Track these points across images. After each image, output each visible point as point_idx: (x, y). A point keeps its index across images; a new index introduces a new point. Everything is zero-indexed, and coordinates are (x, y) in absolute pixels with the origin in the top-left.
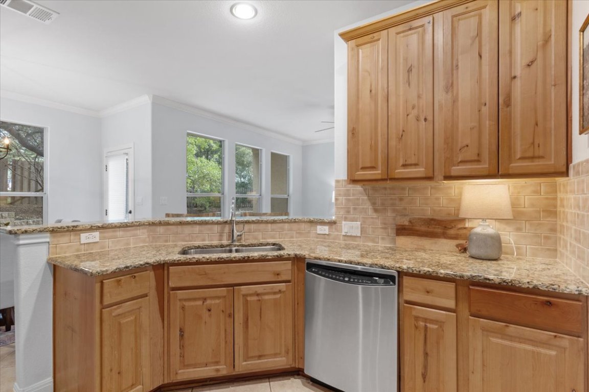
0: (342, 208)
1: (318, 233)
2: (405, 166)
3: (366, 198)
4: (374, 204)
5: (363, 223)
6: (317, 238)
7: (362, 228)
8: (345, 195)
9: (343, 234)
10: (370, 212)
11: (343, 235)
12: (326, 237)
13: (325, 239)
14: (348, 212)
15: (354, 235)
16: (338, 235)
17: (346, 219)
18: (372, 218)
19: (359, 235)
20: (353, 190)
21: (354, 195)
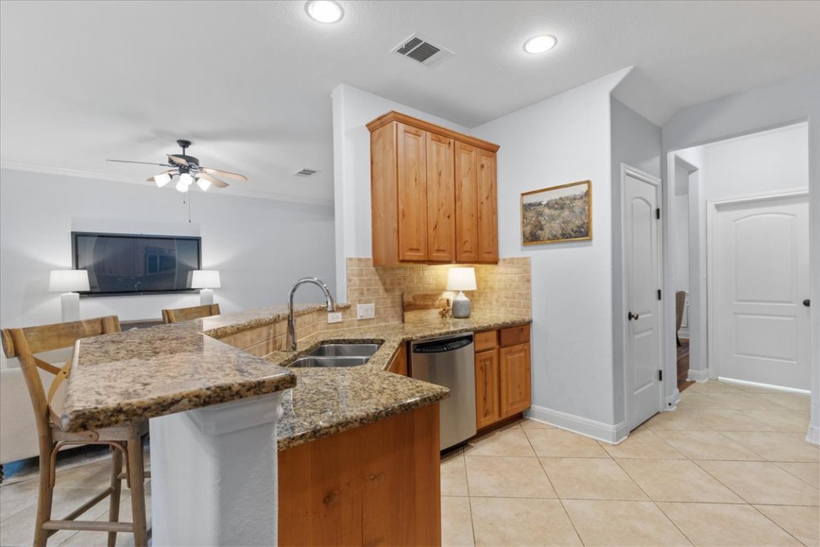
0: (355, 290)
1: (329, 322)
2: (438, 251)
3: (377, 278)
4: (384, 284)
5: (377, 304)
6: (327, 329)
7: (376, 309)
8: (358, 276)
9: (359, 318)
10: (381, 291)
11: (359, 320)
12: (339, 325)
13: (337, 328)
14: (362, 294)
15: (369, 317)
16: (352, 320)
17: (360, 302)
18: (384, 298)
19: (374, 317)
20: (366, 269)
21: (367, 275)
